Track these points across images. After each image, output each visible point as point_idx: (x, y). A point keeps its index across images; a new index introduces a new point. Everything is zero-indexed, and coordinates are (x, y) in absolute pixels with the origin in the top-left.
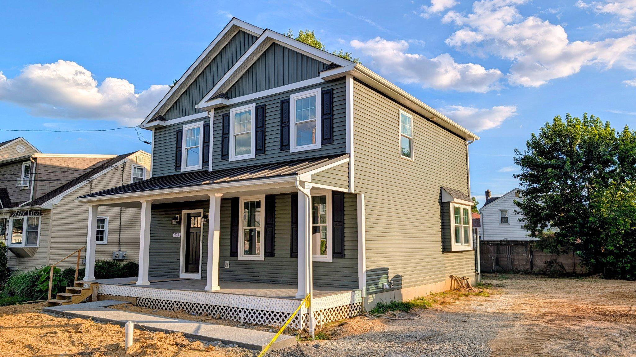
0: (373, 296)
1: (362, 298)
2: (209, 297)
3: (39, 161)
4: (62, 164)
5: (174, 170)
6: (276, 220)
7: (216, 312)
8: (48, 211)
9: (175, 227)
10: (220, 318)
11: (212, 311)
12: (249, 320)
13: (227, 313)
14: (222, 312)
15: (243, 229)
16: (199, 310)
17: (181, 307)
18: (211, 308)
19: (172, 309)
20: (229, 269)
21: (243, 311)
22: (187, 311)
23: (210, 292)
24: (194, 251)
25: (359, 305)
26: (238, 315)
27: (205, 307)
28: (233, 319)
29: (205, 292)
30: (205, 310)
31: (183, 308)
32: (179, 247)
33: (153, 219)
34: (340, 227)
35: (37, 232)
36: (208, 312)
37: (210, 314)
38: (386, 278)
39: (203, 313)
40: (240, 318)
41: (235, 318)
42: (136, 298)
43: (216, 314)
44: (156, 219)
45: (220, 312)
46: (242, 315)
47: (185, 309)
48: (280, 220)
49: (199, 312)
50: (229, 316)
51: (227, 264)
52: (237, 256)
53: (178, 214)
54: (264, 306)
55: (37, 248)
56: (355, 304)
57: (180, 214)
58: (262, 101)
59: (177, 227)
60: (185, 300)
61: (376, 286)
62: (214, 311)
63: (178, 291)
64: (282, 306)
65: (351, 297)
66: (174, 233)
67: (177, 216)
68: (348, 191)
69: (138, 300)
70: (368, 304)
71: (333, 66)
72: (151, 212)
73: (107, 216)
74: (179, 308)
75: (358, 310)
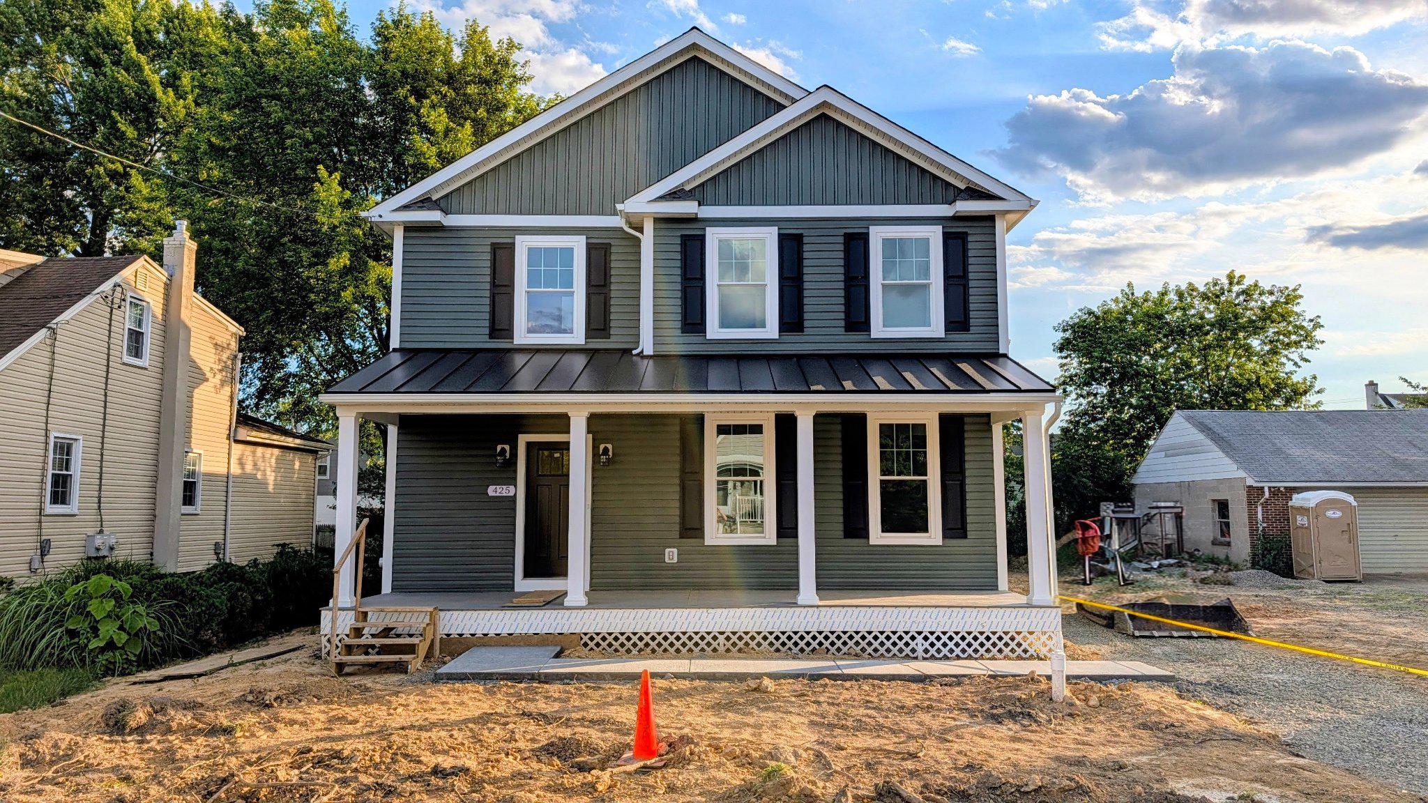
5: (486, 338)
7: (845, 643)
9: (490, 471)
14: (863, 643)
15: (716, 480)
18: (833, 638)
19: (709, 649)
20: (679, 565)
21: (919, 638)
26: (907, 644)
28: (895, 655)
31: (746, 644)
32: (509, 519)
34: (958, 482)
40: (913, 650)
41: (900, 651)
42: (580, 636)
43: (845, 649)
45: (858, 644)
46: (918, 644)
47: (753, 646)
50: (882, 649)
51: (671, 555)
52: (703, 537)
53: (495, 441)
57: (513, 442)
58: (795, 225)
59: (503, 472)
66: (492, 487)
67: (500, 446)
69: (585, 640)
71: (975, 193)
73: (79, 434)
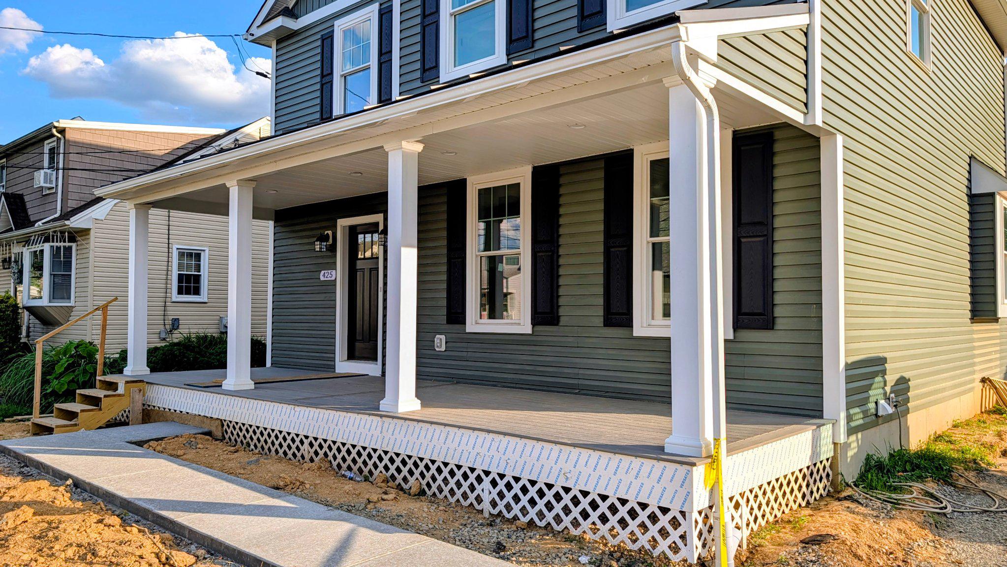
0: (857, 437)
1: (835, 444)
2: (390, 431)
3: (69, 135)
4: (118, 144)
6: (562, 231)
7: (411, 472)
8: (85, 232)
9: (322, 257)
10: (422, 493)
11: (399, 470)
12: (508, 507)
13: (440, 479)
14: (428, 476)
15: (477, 256)
16: (365, 463)
17: (321, 453)
18: (398, 462)
19: (299, 455)
20: (446, 353)
21: (487, 481)
22: (335, 464)
23: (393, 417)
24: (367, 312)
25: (828, 465)
26: (472, 488)
27: (380, 458)
28: (458, 501)
29: (381, 416)
30: (381, 466)
31: (326, 455)
32: (332, 302)
33: (278, 243)
34: (761, 239)
35: (70, 275)
36: (390, 473)
37: (393, 477)
38: (882, 384)
39: (376, 473)
40: (479, 499)
41: (465, 496)
42: (222, 422)
43: (412, 480)
44: (284, 242)
45: (422, 475)
46: (485, 490)
47: (330, 458)
48: (573, 230)
49: (366, 471)
50: (446, 490)
51: (440, 342)
52: (464, 323)
53: (327, 228)
54: (555, 473)
55: (71, 306)
56: (818, 464)
57: (334, 227)
59: (327, 257)
60: (330, 434)
61: (864, 408)
62: (405, 471)
63: (313, 410)
64: (618, 476)
65: (813, 442)
66: (323, 272)
67: (326, 232)
68: (805, 119)
69: (225, 427)
70: (849, 460)
72: (275, 227)
73: (205, 247)
74: (316, 453)
75: (825, 480)
